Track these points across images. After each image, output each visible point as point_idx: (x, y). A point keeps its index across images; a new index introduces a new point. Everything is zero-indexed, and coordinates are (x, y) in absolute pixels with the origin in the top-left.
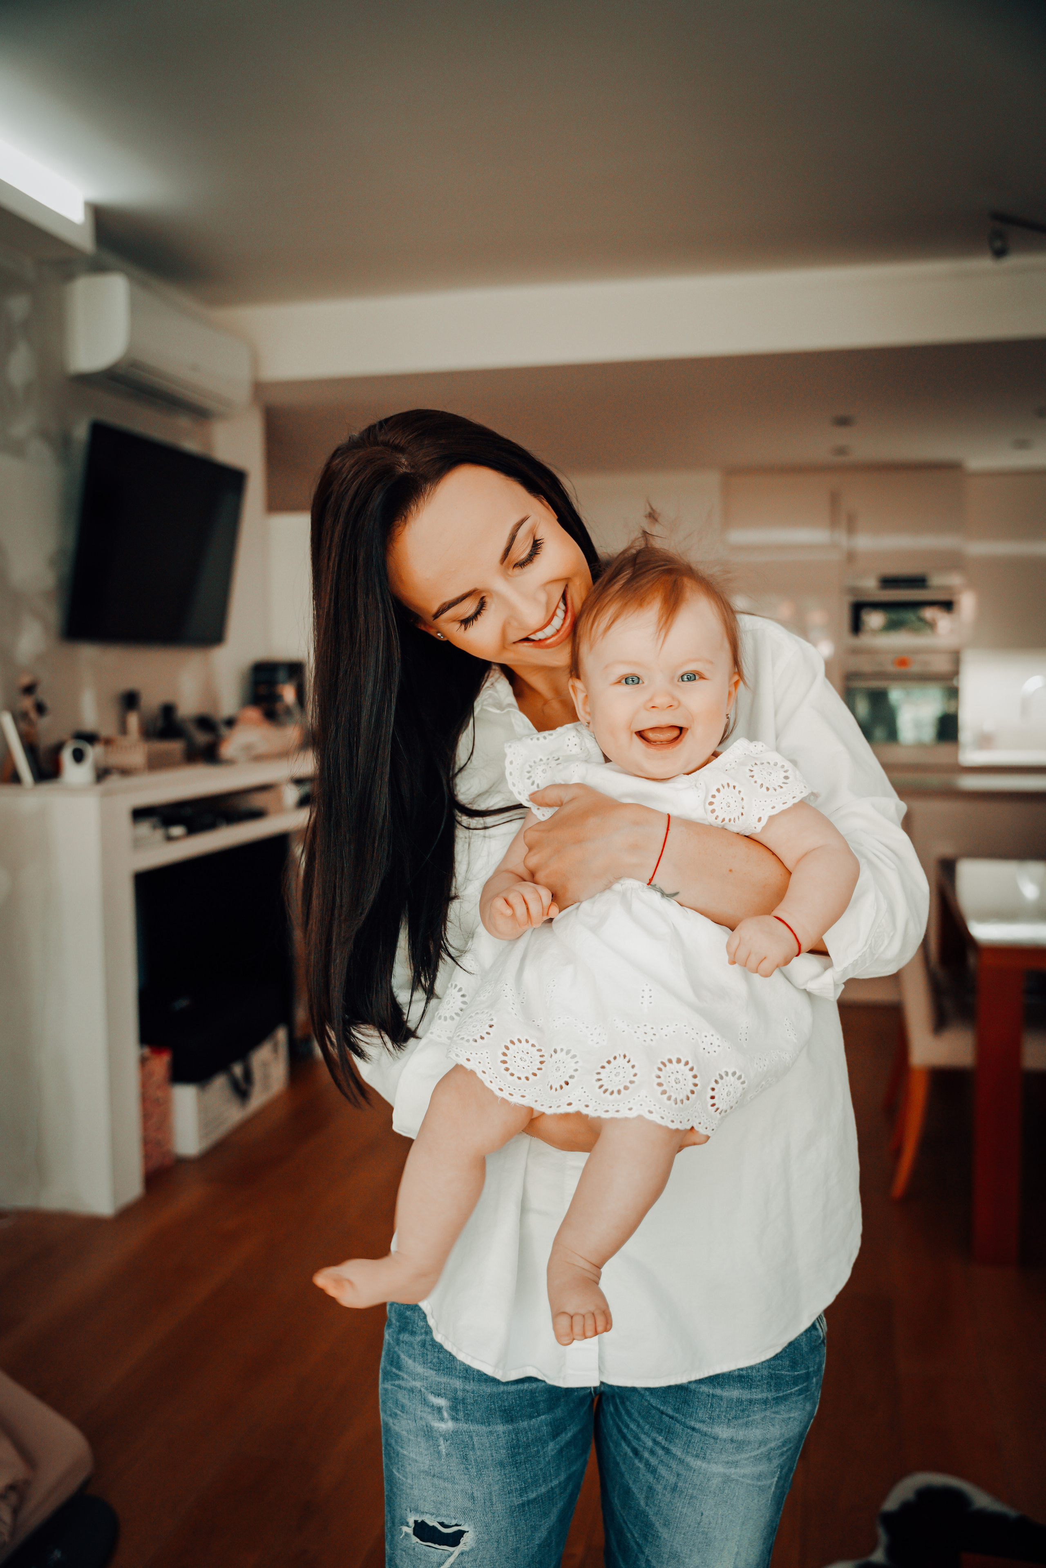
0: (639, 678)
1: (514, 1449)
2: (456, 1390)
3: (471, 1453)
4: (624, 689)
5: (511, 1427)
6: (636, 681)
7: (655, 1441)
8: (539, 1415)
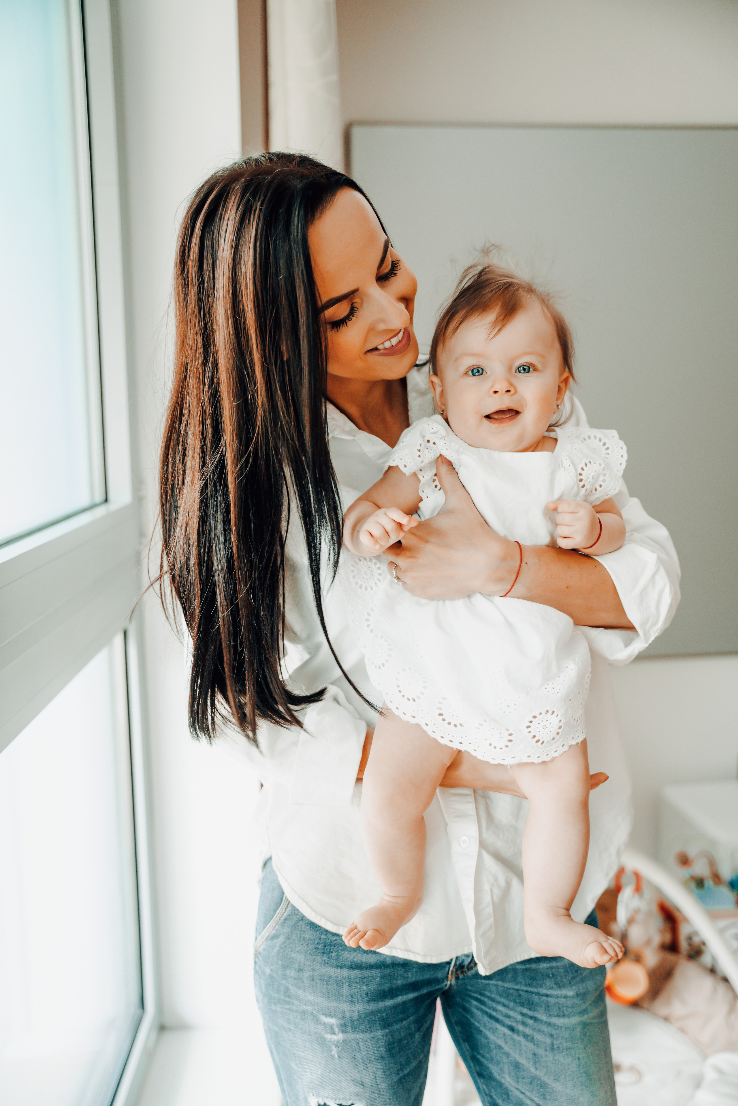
0: (482, 369)
1: (391, 1045)
2: (344, 1012)
3: (358, 1054)
4: (471, 380)
5: (387, 1031)
6: (481, 372)
7: (523, 1014)
8: (408, 1017)
